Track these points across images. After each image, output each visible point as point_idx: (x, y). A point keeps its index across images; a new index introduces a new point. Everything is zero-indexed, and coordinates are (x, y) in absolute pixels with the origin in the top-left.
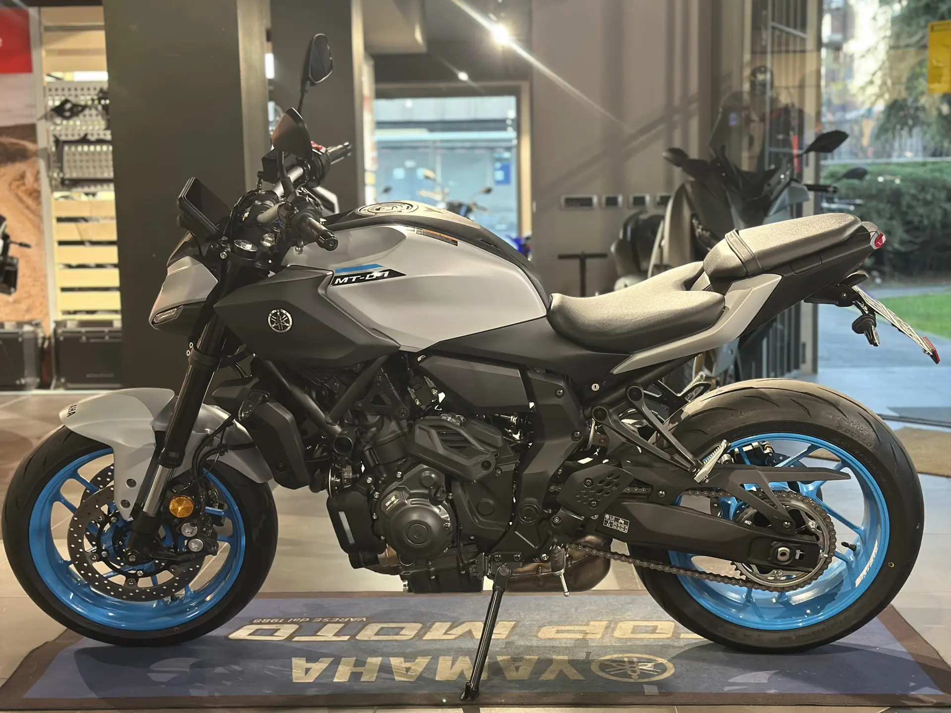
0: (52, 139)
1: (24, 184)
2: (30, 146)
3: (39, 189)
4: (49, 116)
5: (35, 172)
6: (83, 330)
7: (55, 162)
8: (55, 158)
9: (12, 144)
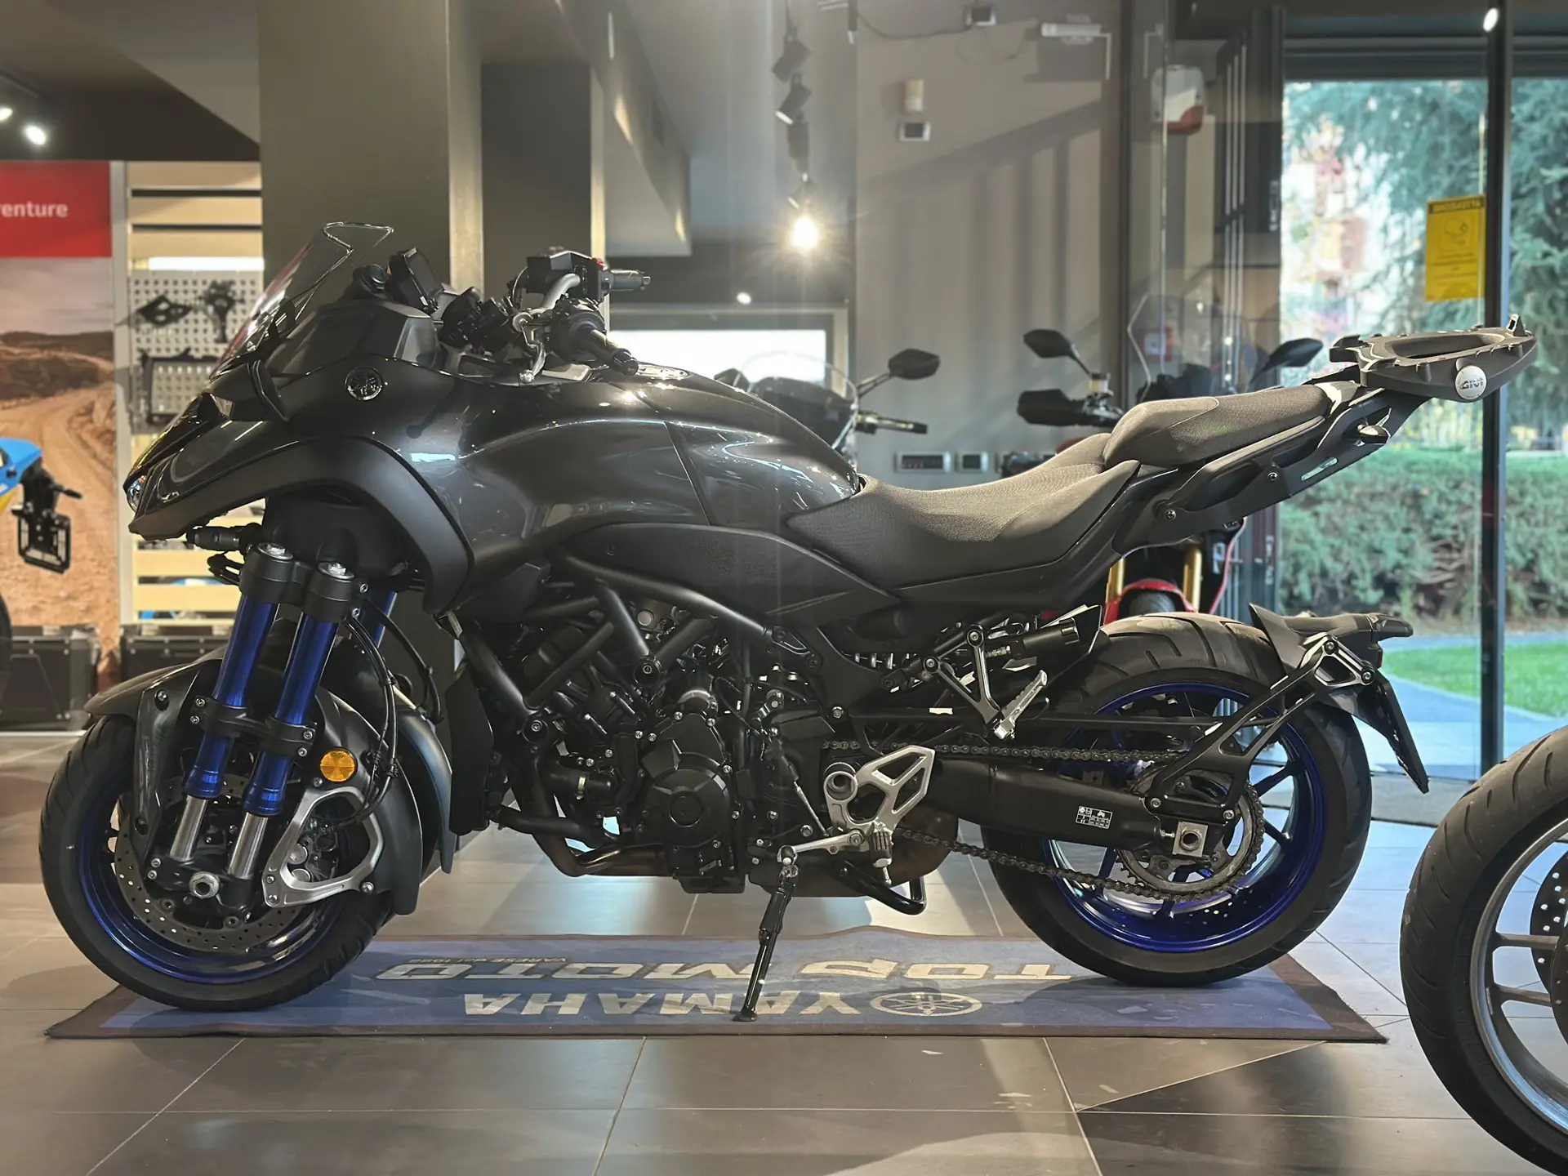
0: (137, 355)
1: (91, 421)
2: (103, 364)
3: (113, 428)
4: (133, 321)
5: (108, 404)
6: (166, 639)
7: (138, 389)
8: (140, 383)
9: (77, 361)
